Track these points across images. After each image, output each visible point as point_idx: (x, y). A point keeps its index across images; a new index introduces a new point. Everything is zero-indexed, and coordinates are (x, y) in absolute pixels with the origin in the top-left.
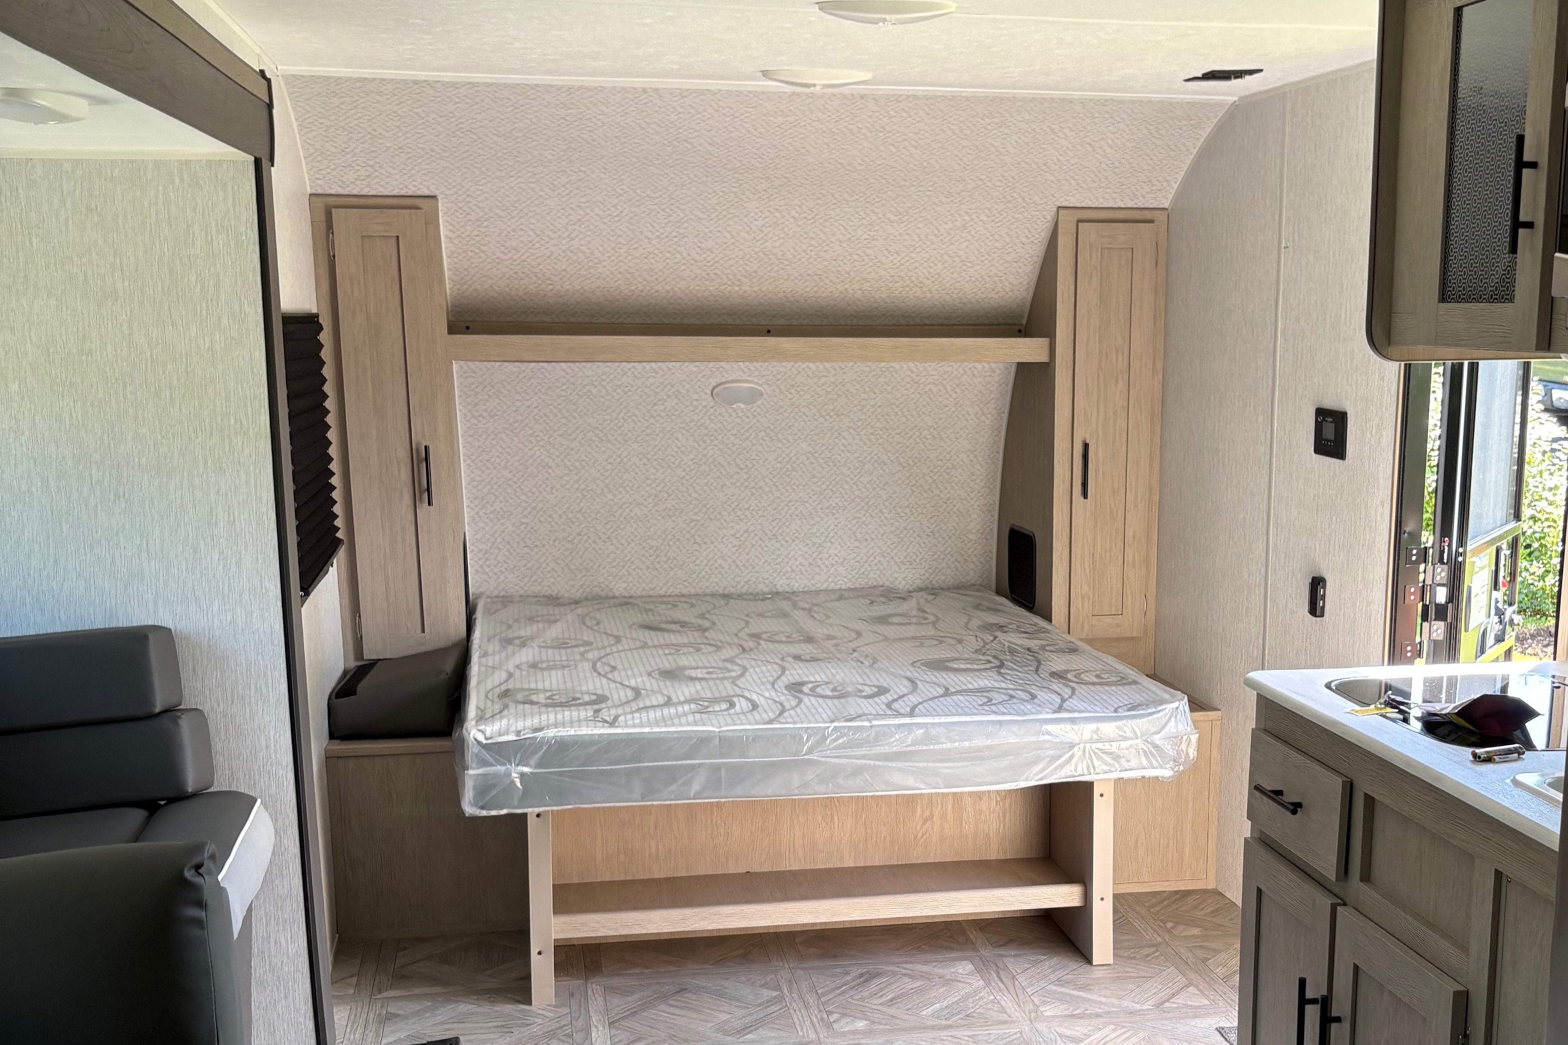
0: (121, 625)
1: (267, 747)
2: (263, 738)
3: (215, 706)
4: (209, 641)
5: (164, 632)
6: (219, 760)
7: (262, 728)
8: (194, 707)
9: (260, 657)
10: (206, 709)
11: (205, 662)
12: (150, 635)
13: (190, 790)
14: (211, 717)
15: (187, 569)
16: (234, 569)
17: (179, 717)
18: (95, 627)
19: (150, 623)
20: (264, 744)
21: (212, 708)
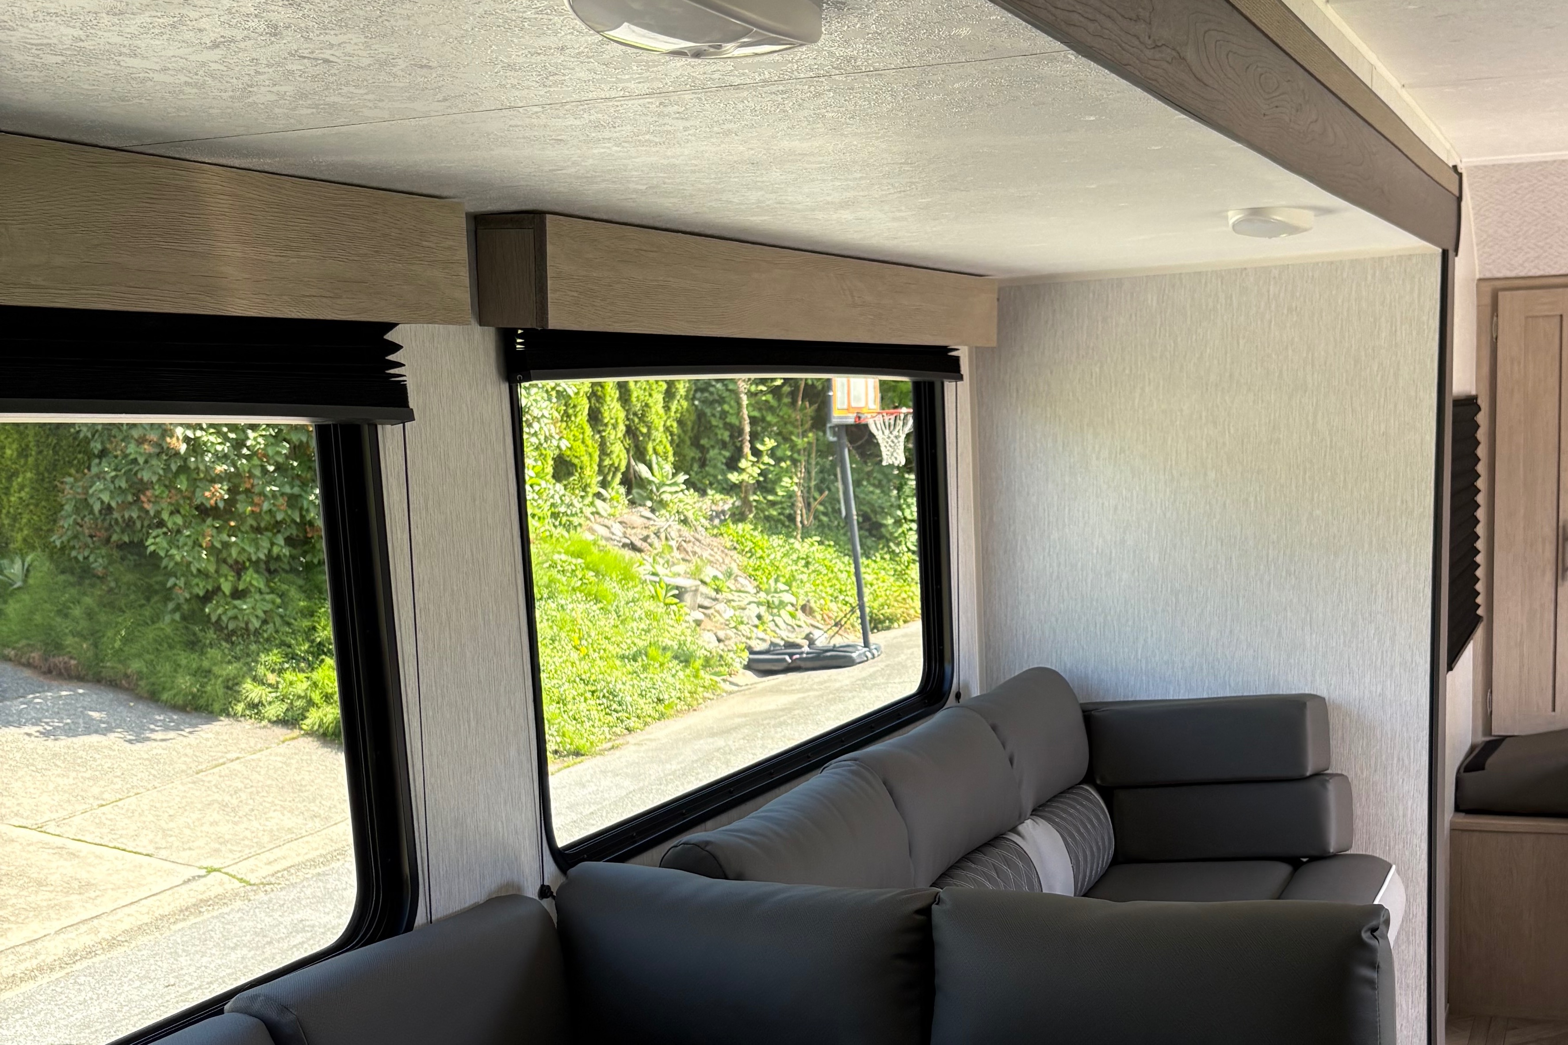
0: (1281, 693)
1: (1404, 816)
2: (1401, 807)
3: (1359, 772)
4: (1358, 712)
5: (1319, 700)
6: (1358, 824)
7: (1401, 796)
8: (1339, 772)
9: (1404, 729)
10: (1351, 776)
11: (1353, 730)
12: (1308, 704)
13: (1332, 850)
14: (1354, 784)
15: (1345, 642)
16: (1388, 643)
17: (1328, 781)
18: (1258, 694)
19: (1307, 691)
20: (1401, 813)
21: (1356, 774)
